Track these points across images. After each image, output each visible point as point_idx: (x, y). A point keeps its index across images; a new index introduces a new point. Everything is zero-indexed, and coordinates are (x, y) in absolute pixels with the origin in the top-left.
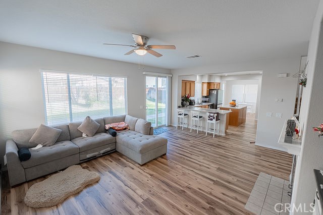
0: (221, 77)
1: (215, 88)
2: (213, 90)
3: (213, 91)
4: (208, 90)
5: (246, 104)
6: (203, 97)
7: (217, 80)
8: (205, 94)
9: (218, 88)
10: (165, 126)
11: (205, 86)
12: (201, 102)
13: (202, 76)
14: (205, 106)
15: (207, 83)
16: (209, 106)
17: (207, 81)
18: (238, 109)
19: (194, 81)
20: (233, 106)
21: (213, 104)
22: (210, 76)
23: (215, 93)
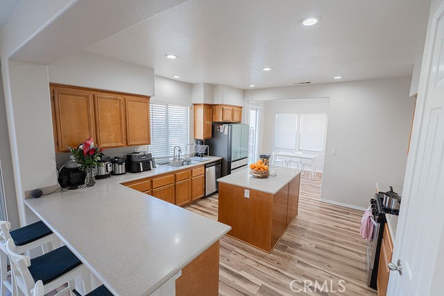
0: (245, 92)
2: (222, 123)
7: (232, 99)
8: (201, 136)
9: (236, 119)
12: (191, 156)
13: (190, 86)
14: (191, 170)
15: (205, 105)
16: (205, 166)
17: (202, 102)
18: (269, 194)
19: (148, 98)
20: (258, 177)
21: (222, 160)
22: (212, 88)
23: (226, 133)
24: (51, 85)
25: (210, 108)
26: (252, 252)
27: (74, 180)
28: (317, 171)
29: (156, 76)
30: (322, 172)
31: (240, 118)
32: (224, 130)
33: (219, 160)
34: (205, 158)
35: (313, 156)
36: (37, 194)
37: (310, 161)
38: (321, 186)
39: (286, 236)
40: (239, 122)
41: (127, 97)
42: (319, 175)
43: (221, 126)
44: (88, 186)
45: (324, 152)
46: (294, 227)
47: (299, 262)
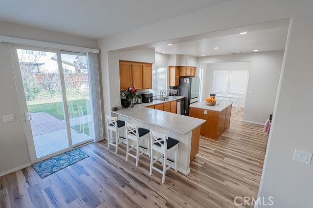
0: (198, 58)
1: (188, 74)
2: (185, 77)
3: (185, 79)
4: (178, 77)
5: (230, 95)
6: (171, 87)
7: (191, 63)
8: (173, 84)
9: (193, 74)
10: (91, 142)
11: (173, 71)
12: (168, 96)
13: (168, 56)
14: (171, 102)
15: (176, 67)
16: (177, 101)
17: (175, 65)
18: (218, 112)
19: (151, 64)
20: (210, 105)
21: (185, 98)
22: (180, 57)
23: (188, 82)
24: (120, 61)
25: (179, 68)
26: (207, 140)
27: (125, 105)
28: (241, 106)
29: (156, 53)
30: (244, 107)
31: (195, 74)
32: (187, 81)
33: (183, 98)
34: (176, 97)
35: (238, 97)
36: (116, 109)
37: (236, 100)
38: (243, 114)
39: (224, 135)
40: (194, 76)
41: (143, 64)
42: (242, 109)
43: (184, 79)
44: (132, 107)
45: (246, 95)
46: (228, 132)
47: (232, 144)
